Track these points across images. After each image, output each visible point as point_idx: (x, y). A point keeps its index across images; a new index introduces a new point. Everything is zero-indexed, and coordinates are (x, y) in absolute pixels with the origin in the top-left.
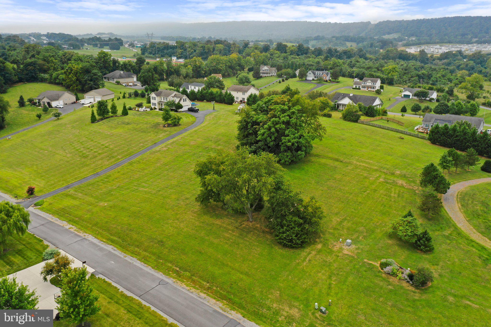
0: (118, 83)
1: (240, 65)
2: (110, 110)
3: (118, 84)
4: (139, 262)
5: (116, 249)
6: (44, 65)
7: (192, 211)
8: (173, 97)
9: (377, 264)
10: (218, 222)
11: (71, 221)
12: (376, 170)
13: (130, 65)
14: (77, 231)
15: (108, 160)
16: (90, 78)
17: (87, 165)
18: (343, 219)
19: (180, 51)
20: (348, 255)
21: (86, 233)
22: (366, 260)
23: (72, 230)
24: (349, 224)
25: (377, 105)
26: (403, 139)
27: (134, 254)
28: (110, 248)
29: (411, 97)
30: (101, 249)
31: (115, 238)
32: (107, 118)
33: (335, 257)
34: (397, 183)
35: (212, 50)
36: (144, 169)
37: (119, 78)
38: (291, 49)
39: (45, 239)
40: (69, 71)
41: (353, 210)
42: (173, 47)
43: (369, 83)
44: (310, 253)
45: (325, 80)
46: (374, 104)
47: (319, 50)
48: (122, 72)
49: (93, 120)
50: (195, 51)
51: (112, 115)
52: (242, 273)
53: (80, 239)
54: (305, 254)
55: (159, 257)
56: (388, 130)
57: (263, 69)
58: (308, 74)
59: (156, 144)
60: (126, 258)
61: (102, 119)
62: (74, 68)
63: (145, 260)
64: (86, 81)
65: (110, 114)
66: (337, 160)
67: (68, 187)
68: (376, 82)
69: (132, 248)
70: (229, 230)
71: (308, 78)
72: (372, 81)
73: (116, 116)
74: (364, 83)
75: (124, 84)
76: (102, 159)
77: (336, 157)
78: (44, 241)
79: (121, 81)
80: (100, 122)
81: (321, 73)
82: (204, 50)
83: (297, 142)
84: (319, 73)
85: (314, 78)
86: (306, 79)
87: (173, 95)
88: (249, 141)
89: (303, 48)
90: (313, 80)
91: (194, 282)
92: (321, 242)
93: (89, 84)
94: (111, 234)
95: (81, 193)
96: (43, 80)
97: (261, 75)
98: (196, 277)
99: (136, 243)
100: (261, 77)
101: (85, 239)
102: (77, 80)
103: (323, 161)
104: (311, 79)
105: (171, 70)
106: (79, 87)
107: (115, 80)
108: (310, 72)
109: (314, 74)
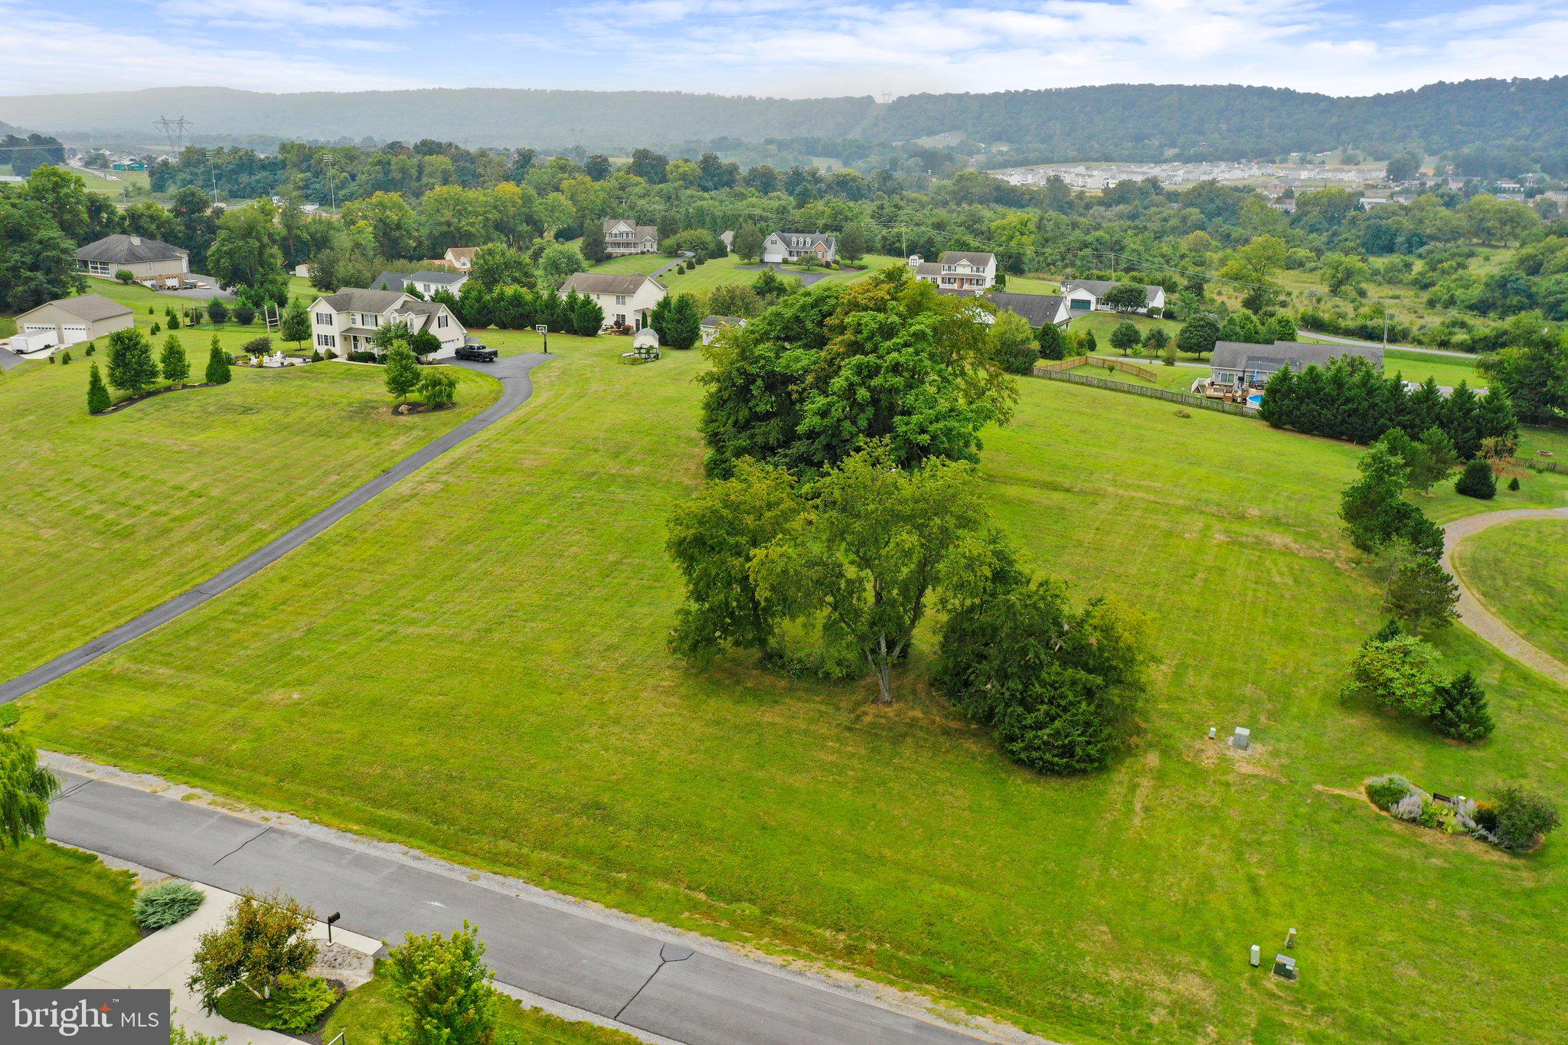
0: (126, 279)
1: (530, 220)
2: (160, 366)
3: (126, 283)
4: (538, 890)
5: (417, 853)
7: (655, 688)
8: (398, 312)
9: (1361, 795)
10: (770, 716)
11: (177, 770)
13: (152, 218)
14: (223, 805)
15: (221, 541)
16: (28, 259)
17: (144, 564)
18: (1177, 667)
19: (301, 176)
20: (1255, 776)
21: (265, 808)
22: (1319, 787)
23: (202, 804)
24: (1205, 680)
25: (1068, 322)
26: (1188, 416)
27: (497, 861)
28: (393, 852)
29: (1093, 307)
30: (361, 862)
31: (396, 815)
32: (150, 394)
33: (1220, 789)
35: (414, 172)
36: (381, 562)
37: (127, 262)
38: (681, 170)
39: (104, 850)
41: (1191, 635)
42: (271, 166)
43: (964, 266)
44: (1134, 787)
45: (823, 261)
46: (1058, 320)
47: (764, 175)
48: (136, 241)
49: (98, 404)
50: (353, 177)
51: (170, 382)
52: (946, 880)
54: (1122, 790)
55: (608, 863)
57: (614, 231)
58: (767, 243)
59: (388, 475)
60: (482, 883)
61: (130, 401)
63: (552, 877)
64: (14, 269)
65: (161, 381)
66: (1054, 487)
67: (95, 649)
68: (985, 263)
69: (484, 842)
70: (825, 738)
71: (769, 258)
72: (971, 261)
73: (184, 387)
74: (950, 268)
75: (148, 284)
76: (195, 536)
77: (1048, 479)
78: (101, 857)
79: (137, 270)
80: (128, 410)
81: (809, 240)
82: (387, 173)
84: (801, 240)
85: (787, 256)
86: (762, 261)
87: (398, 304)
88: (760, 440)
89: (719, 166)
90: (785, 261)
91: (783, 934)
92: (1150, 745)
93: (30, 279)
94: (374, 802)
95: (167, 664)
97: (609, 250)
98: (784, 915)
99: (498, 824)
100: (609, 257)
101: (271, 830)
104: (778, 258)
105: (299, 237)
107: (114, 269)
108: (774, 237)
109: (788, 243)
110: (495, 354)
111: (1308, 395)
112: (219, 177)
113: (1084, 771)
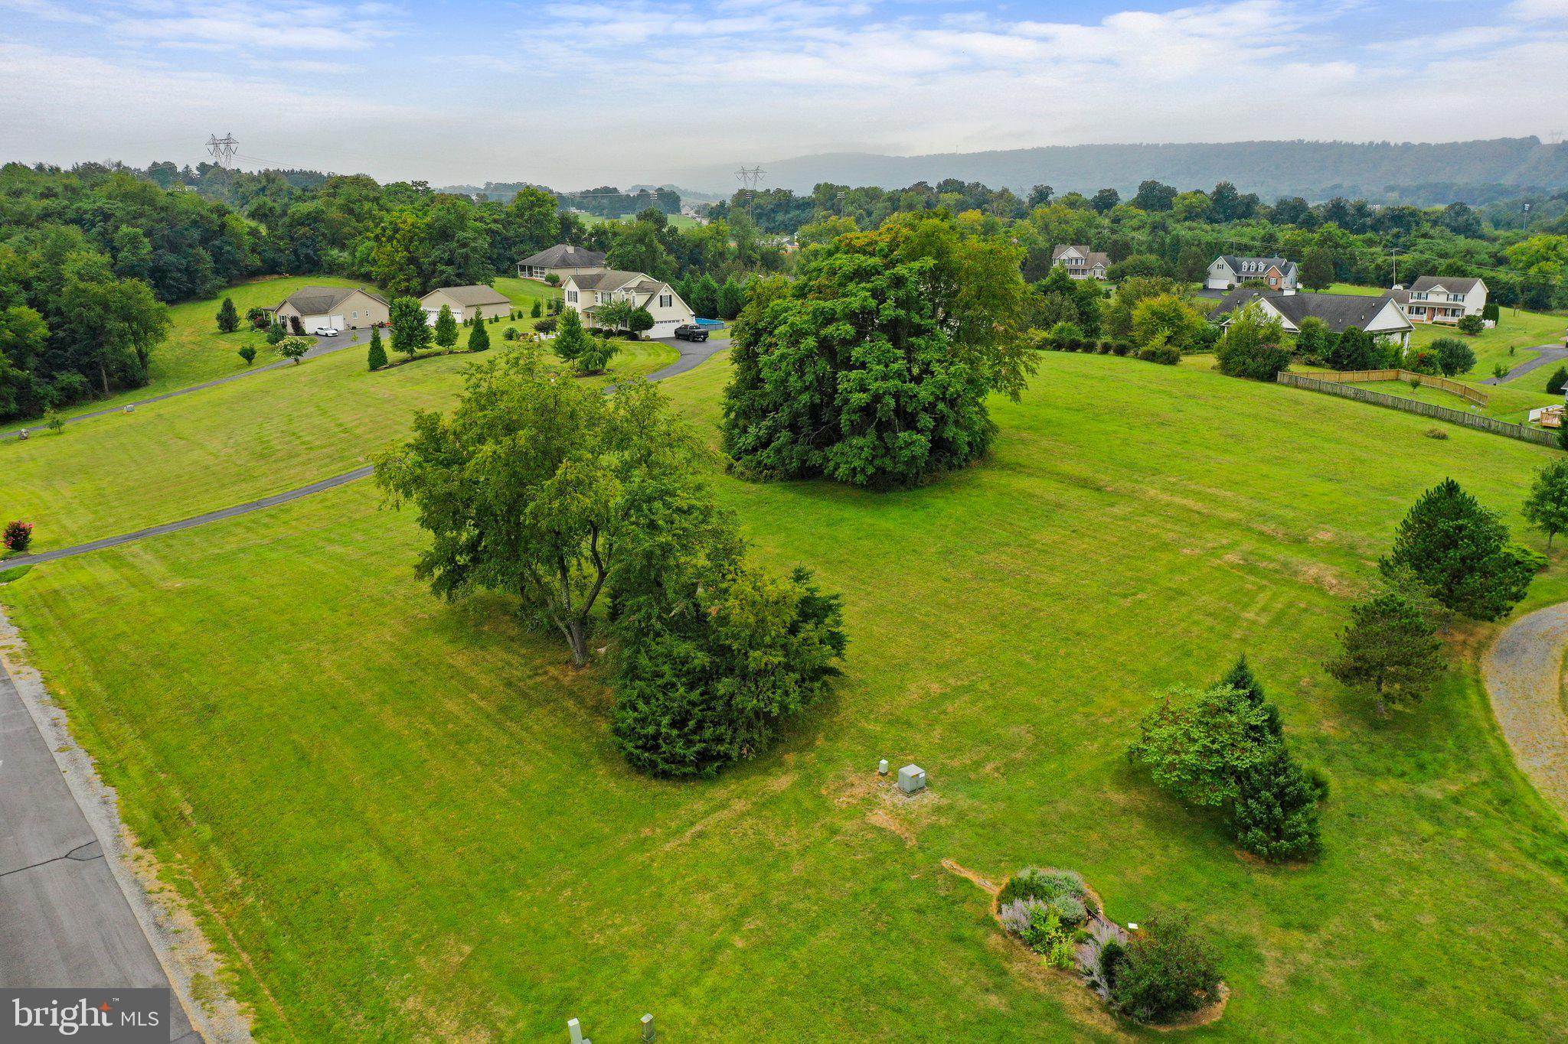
0: (554, 281)
2: (435, 333)
3: (553, 286)
4: (91, 771)
5: (64, 722)
6: (344, 224)
8: (627, 290)
9: (992, 888)
10: (460, 659)
11: (34, 628)
12: (1230, 524)
14: (13, 658)
15: (323, 466)
16: (446, 256)
17: (252, 479)
18: (956, 689)
20: (881, 830)
21: (34, 664)
22: (947, 863)
25: (1391, 332)
26: (1443, 437)
27: (103, 744)
28: (48, 717)
30: (14, 719)
31: (96, 688)
32: (422, 357)
33: (817, 833)
34: (1296, 573)
37: (556, 267)
38: (1187, 202)
40: (389, 232)
41: (1027, 658)
42: (805, 204)
43: (1438, 294)
46: (1374, 326)
47: (1293, 207)
48: (571, 249)
49: (377, 360)
51: (440, 348)
52: (386, 851)
54: (700, 806)
55: (166, 764)
56: (1394, 408)
57: (1064, 257)
58: (1213, 268)
60: (60, 756)
61: (405, 361)
62: (405, 222)
64: (434, 263)
65: (434, 346)
66: (1083, 483)
67: (137, 536)
68: (1466, 289)
69: (114, 724)
70: (475, 689)
71: (1215, 284)
72: (1449, 288)
73: (451, 352)
74: (1419, 296)
76: (307, 462)
77: (1089, 475)
79: (563, 273)
81: (1262, 265)
83: (897, 396)
84: (1253, 264)
85: (1234, 282)
86: (1205, 288)
87: (632, 285)
89: (1235, 198)
90: (1231, 288)
91: (203, 864)
92: (800, 767)
93: (443, 272)
94: (97, 677)
95: (157, 552)
96: (333, 269)
98: (222, 847)
99: (139, 709)
101: (6, 682)
102: (412, 260)
103: (1022, 483)
104: (1223, 285)
106: (415, 283)
107: (547, 272)
108: (1221, 260)
109: (1236, 268)
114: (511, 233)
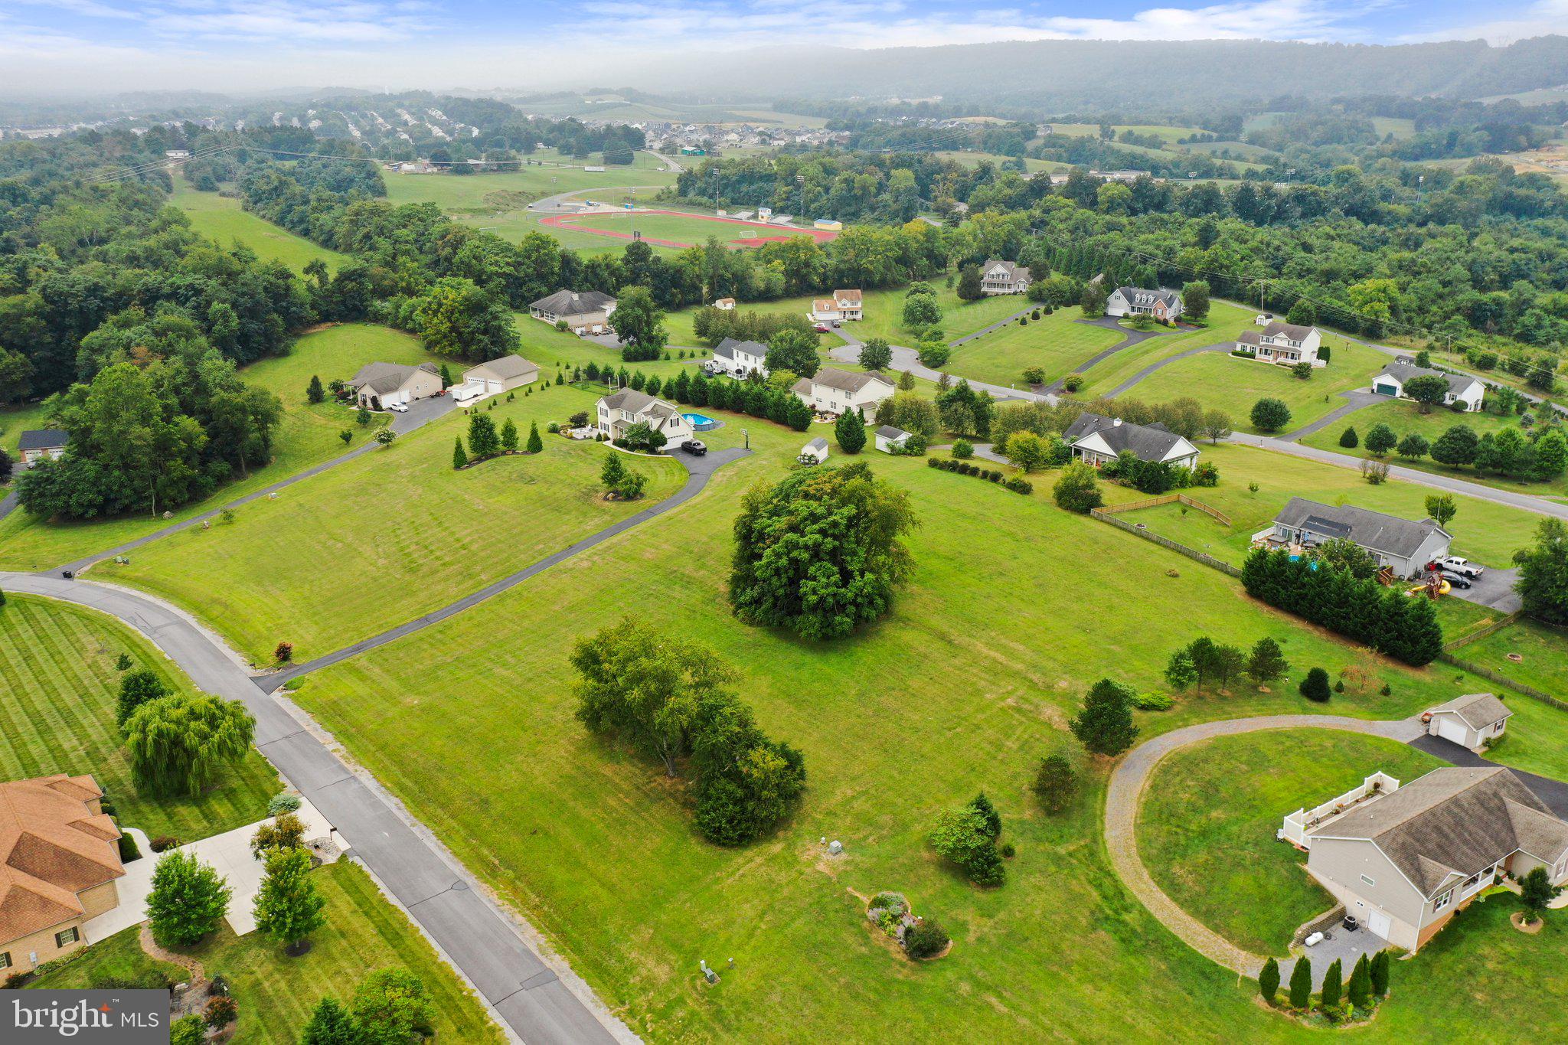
0: (563, 328)
1: (931, 255)
3: (563, 330)
4: (435, 838)
5: (402, 805)
8: (646, 414)
9: (866, 900)
10: (607, 771)
11: (343, 735)
13: (608, 266)
14: (345, 758)
15: (458, 584)
16: (482, 327)
17: (413, 594)
18: (859, 793)
19: (785, 189)
20: (822, 873)
21: (361, 764)
22: (849, 889)
23: (337, 755)
24: (867, 806)
25: (1182, 458)
26: (1178, 575)
27: (432, 820)
28: (392, 803)
29: (1399, 393)
30: (376, 804)
31: (408, 782)
32: (493, 456)
33: (794, 875)
34: (1040, 713)
35: (873, 190)
36: (524, 616)
37: (565, 314)
38: (1110, 193)
39: (283, 771)
40: (434, 306)
41: (895, 773)
43: (1281, 339)
44: (751, 860)
45: (1161, 318)
48: (576, 297)
49: (459, 462)
50: (827, 190)
51: (506, 449)
52: (603, 885)
53: (344, 776)
54: (741, 860)
55: (472, 833)
57: (993, 272)
58: (1111, 299)
59: (571, 549)
60: (414, 829)
61: (479, 460)
62: (446, 298)
63: (446, 837)
64: (473, 333)
65: (501, 447)
66: (943, 637)
67: (358, 649)
68: (1302, 337)
69: (432, 808)
70: (621, 791)
71: (1113, 311)
72: (1290, 335)
73: (514, 452)
75: (578, 331)
76: (447, 578)
77: (945, 628)
78: (281, 774)
79: (571, 320)
80: (474, 469)
81: (1152, 298)
82: (850, 191)
84: (1144, 297)
85: (1128, 311)
86: (1105, 315)
87: (648, 408)
90: (1126, 316)
91: (515, 890)
92: (785, 839)
93: (480, 341)
94: (405, 775)
95: (381, 665)
96: (378, 319)
97: (984, 289)
98: (522, 882)
99: (442, 799)
100: (985, 296)
101: (354, 778)
102: (453, 329)
103: (907, 635)
104: (1120, 313)
105: (722, 276)
106: (457, 347)
107: (557, 317)
108: (1118, 292)
109: (1130, 298)
110: (705, 450)
111: (1273, 575)
112: (726, 186)
113: (724, 845)
114: (522, 274)
